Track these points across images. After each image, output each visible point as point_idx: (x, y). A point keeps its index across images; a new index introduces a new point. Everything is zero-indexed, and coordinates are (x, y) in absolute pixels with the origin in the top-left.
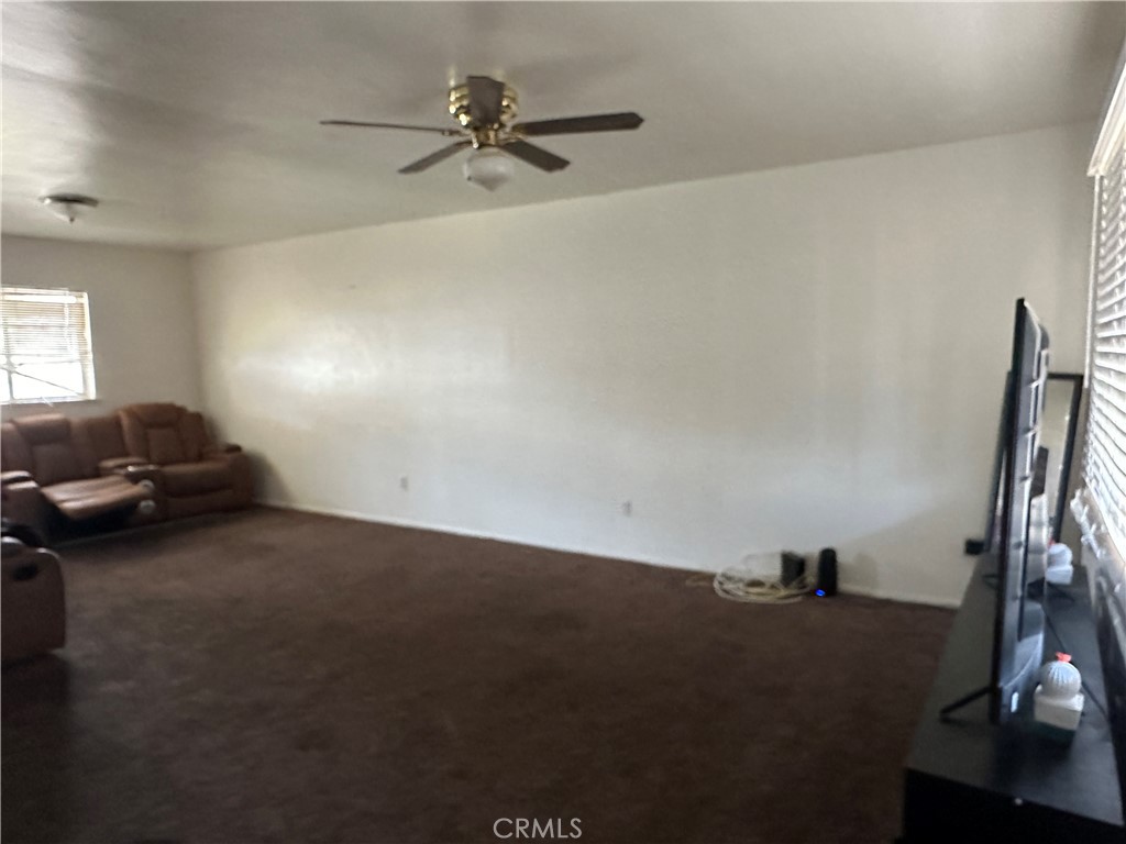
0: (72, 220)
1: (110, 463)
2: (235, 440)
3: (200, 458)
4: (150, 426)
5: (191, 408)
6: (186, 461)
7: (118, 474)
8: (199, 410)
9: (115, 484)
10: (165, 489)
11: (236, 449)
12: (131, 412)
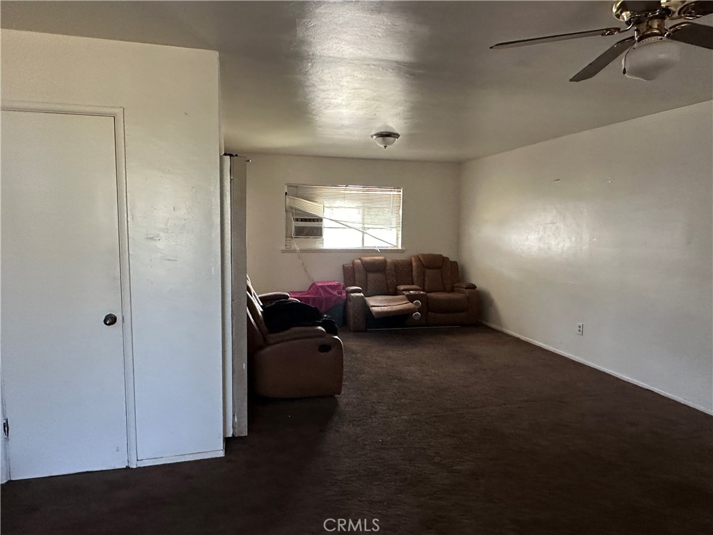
0: (385, 147)
1: (402, 287)
2: (474, 281)
3: (452, 291)
4: (428, 268)
5: (452, 259)
6: (444, 291)
7: (403, 294)
8: (457, 260)
9: (402, 300)
10: (428, 306)
11: (474, 287)
12: (418, 259)
